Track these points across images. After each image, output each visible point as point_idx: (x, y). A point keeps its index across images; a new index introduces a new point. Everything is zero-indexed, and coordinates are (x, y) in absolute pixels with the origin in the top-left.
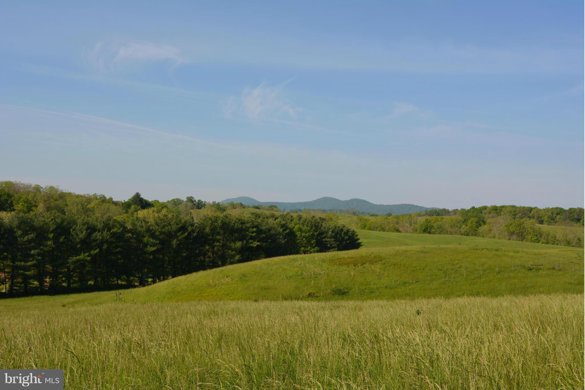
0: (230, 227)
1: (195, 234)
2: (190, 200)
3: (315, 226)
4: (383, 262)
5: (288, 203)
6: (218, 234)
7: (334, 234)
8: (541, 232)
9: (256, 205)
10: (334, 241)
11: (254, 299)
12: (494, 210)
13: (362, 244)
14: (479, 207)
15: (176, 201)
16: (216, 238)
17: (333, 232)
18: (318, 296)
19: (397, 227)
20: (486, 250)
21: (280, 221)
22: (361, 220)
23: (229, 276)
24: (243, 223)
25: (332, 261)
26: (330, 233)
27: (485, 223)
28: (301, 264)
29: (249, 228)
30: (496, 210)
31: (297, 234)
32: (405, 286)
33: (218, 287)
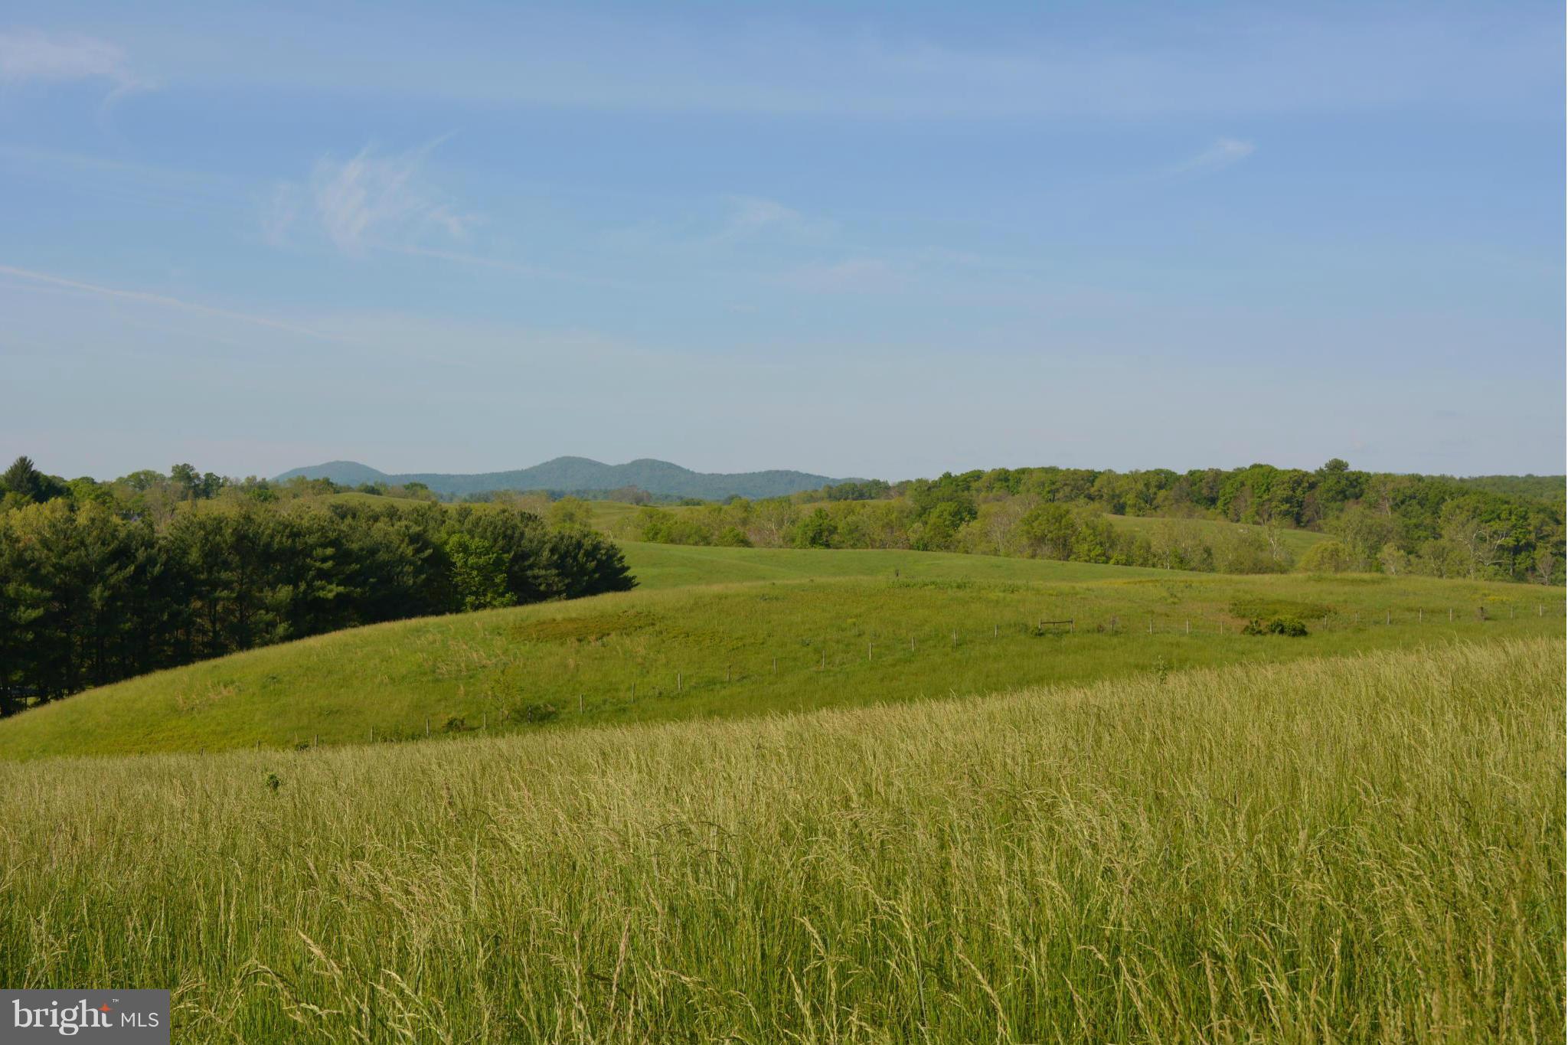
0: (259, 545)
1: (157, 569)
2: (184, 473)
3: (505, 536)
4: (657, 628)
5: (462, 476)
6: (226, 565)
7: (556, 557)
8: (1113, 535)
9: (370, 483)
10: (558, 575)
11: (296, 742)
12: (1001, 480)
13: (636, 581)
14: (962, 475)
15: (142, 477)
16: (219, 579)
17: (553, 551)
18: (475, 726)
19: (741, 535)
20: (933, 587)
21: (406, 526)
22: (651, 517)
23: (232, 682)
24: (295, 535)
25: (520, 631)
26: (546, 553)
27: (973, 515)
28: (434, 642)
29: (313, 547)
30: (1007, 480)
31: (454, 561)
32: (712, 690)
33: (199, 713)
